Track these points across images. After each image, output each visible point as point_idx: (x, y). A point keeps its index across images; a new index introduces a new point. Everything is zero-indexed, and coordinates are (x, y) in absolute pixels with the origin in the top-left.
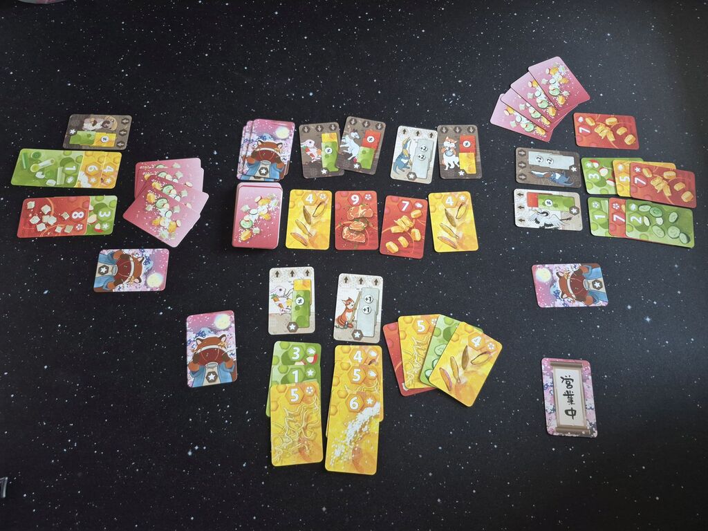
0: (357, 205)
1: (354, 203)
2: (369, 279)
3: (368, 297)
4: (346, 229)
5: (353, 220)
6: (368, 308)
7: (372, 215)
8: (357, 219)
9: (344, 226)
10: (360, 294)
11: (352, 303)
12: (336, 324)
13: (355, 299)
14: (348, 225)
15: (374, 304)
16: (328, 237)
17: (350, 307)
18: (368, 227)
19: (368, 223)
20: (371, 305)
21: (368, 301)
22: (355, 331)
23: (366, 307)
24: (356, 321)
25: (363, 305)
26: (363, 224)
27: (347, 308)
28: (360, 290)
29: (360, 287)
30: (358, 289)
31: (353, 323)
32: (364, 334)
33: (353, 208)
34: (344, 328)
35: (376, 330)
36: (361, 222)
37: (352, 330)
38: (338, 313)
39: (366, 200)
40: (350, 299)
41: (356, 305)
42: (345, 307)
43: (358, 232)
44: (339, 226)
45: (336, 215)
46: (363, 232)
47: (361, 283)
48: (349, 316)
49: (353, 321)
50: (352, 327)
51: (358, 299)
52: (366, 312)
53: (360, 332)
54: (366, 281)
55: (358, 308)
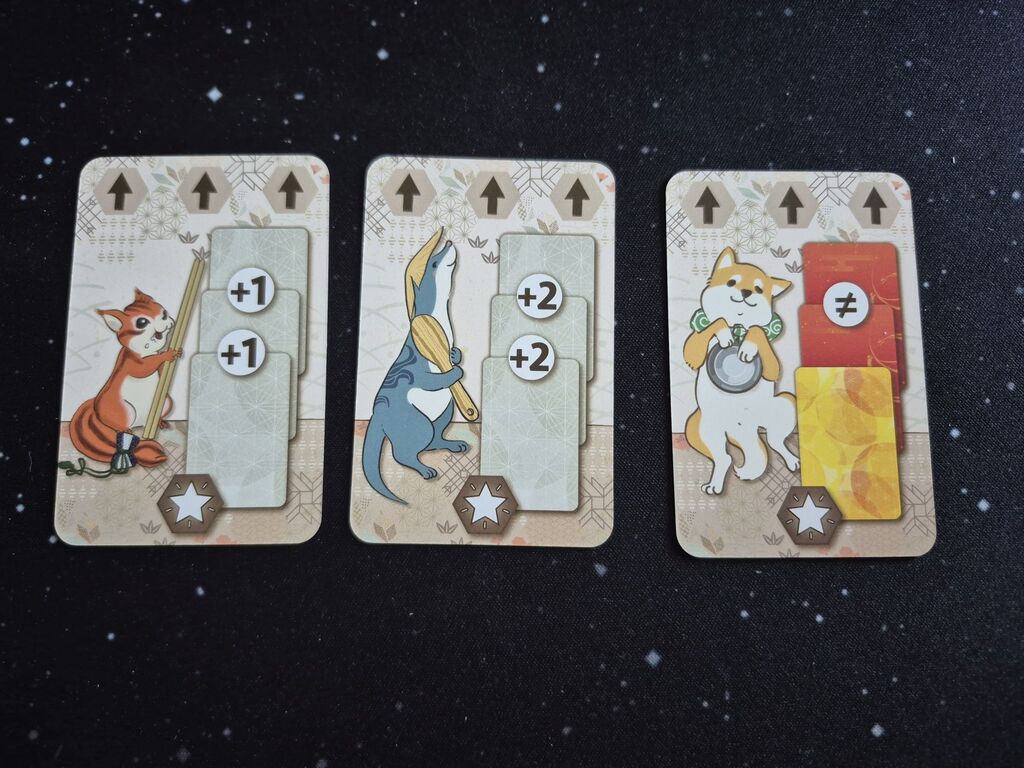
2: (250, 179)
3: (246, 277)
6: (250, 343)
10: (201, 264)
11: (157, 324)
12: (67, 451)
13: (170, 297)
15: (286, 312)
17: (143, 345)
20: (262, 323)
21: (250, 303)
22: (179, 483)
23: (236, 339)
24: (183, 426)
25: (221, 325)
27: (126, 354)
28: (202, 243)
29: (200, 223)
30: (188, 239)
31: (165, 437)
32: (231, 496)
34: (114, 471)
35: (299, 465)
37: (160, 477)
38: (77, 390)
40: (142, 302)
41: (178, 328)
42: (115, 348)
47: (204, 204)
48: (138, 394)
49: (163, 424)
50: (160, 459)
51: (192, 295)
52: (240, 366)
53: (205, 484)
54: (229, 188)
55: (189, 348)
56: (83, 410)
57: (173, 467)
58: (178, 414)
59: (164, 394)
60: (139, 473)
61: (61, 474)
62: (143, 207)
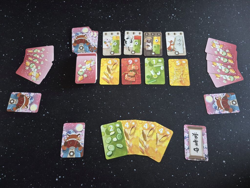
0: (131, 65)
1: (130, 64)
2: (178, 33)
3: (179, 39)
4: (126, 75)
5: (130, 71)
6: (180, 43)
7: (138, 69)
8: (131, 71)
9: (125, 74)
10: (175, 39)
11: (173, 42)
13: (173, 41)
14: (127, 73)
15: (182, 41)
16: (119, 79)
17: (172, 43)
18: (136, 74)
19: (136, 72)
21: (179, 41)
22: (176, 52)
23: (179, 43)
24: (176, 48)
25: (177, 42)
26: (134, 73)
27: (171, 44)
28: (175, 37)
29: (175, 36)
31: (174, 49)
32: (180, 52)
33: (129, 66)
34: (171, 51)
36: (133, 72)
37: (175, 52)
39: (135, 62)
40: (171, 41)
41: (174, 42)
43: (132, 77)
44: (123, 74)
45: (122, 69)
46: (134, 76)
48: (172, 47)
49: (174, 48)
50: (174, 50)
51: (175, 40)
52: (179, 45)
53: (178, 52)
54: (176, 34)
55: (175, 44)
56: (168, 48)
57: (175, 51)
58: (175, 48)
59: (174, 46)
60: (173, 51)
61: (167, 51)
62: (170, 35)
